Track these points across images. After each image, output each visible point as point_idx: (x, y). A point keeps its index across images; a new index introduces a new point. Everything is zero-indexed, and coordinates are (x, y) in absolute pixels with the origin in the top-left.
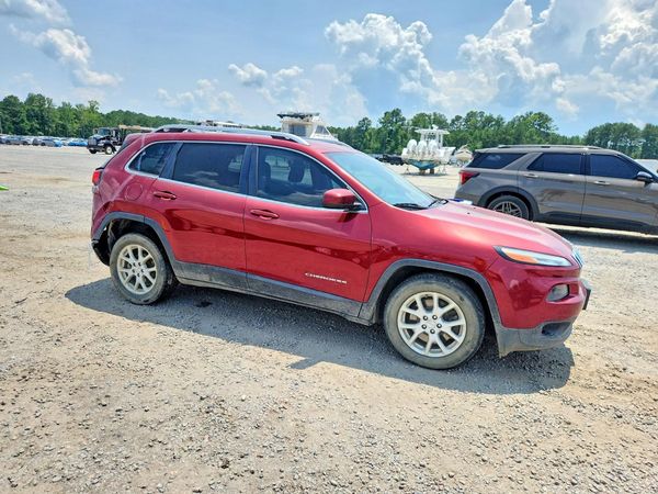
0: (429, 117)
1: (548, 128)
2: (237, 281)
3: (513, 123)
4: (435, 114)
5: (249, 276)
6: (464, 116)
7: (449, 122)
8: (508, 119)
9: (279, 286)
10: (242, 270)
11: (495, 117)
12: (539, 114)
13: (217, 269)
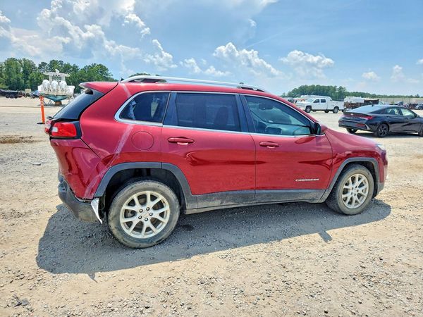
0: (20, 62)
1: (107, 75)
2: (245, 198)
3: (84, 69)
4: (24, 59)
5: (257, 192)
6: (48, 63)
7: (37, 66)
8: (81, 67)
9: (277, 193)
10: (252, 189)
11: (72, 65)
12: (100, 65)
13: (231, 193)
